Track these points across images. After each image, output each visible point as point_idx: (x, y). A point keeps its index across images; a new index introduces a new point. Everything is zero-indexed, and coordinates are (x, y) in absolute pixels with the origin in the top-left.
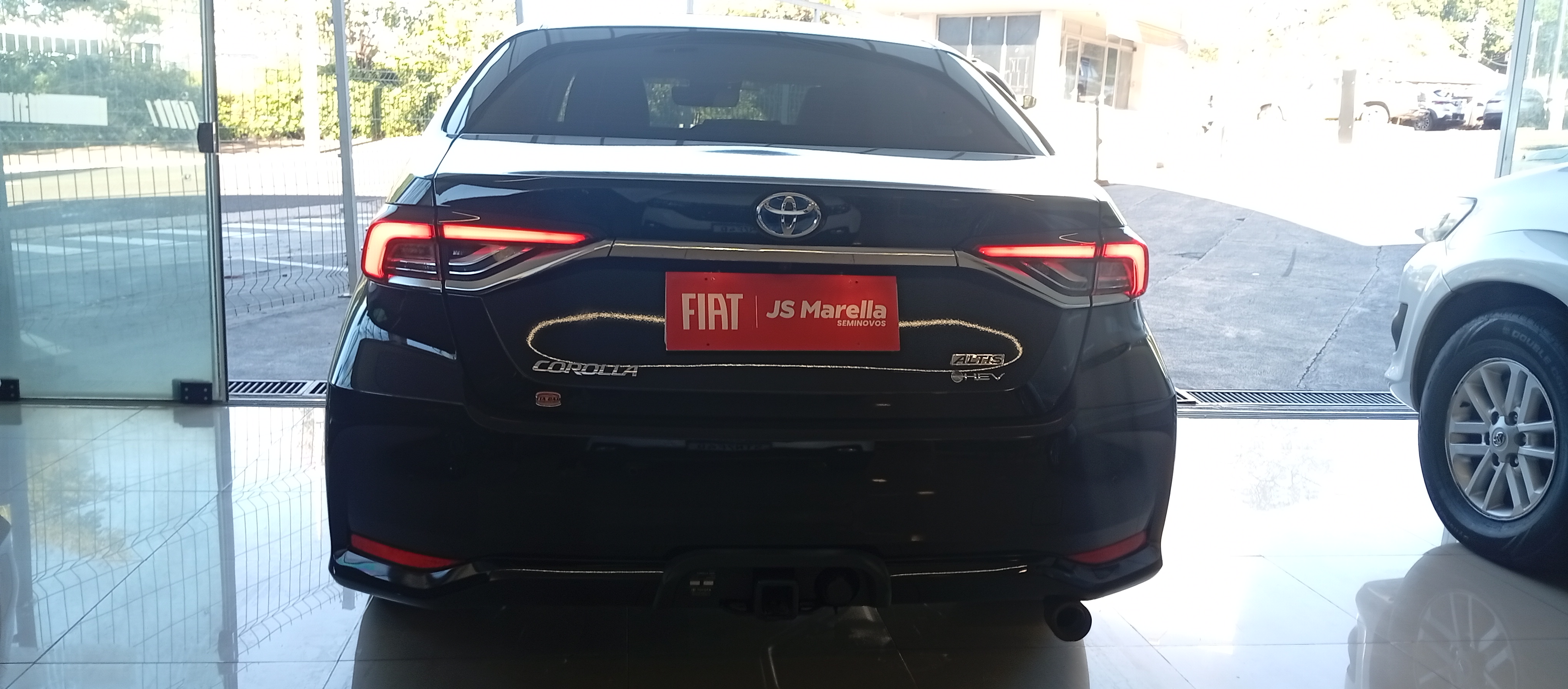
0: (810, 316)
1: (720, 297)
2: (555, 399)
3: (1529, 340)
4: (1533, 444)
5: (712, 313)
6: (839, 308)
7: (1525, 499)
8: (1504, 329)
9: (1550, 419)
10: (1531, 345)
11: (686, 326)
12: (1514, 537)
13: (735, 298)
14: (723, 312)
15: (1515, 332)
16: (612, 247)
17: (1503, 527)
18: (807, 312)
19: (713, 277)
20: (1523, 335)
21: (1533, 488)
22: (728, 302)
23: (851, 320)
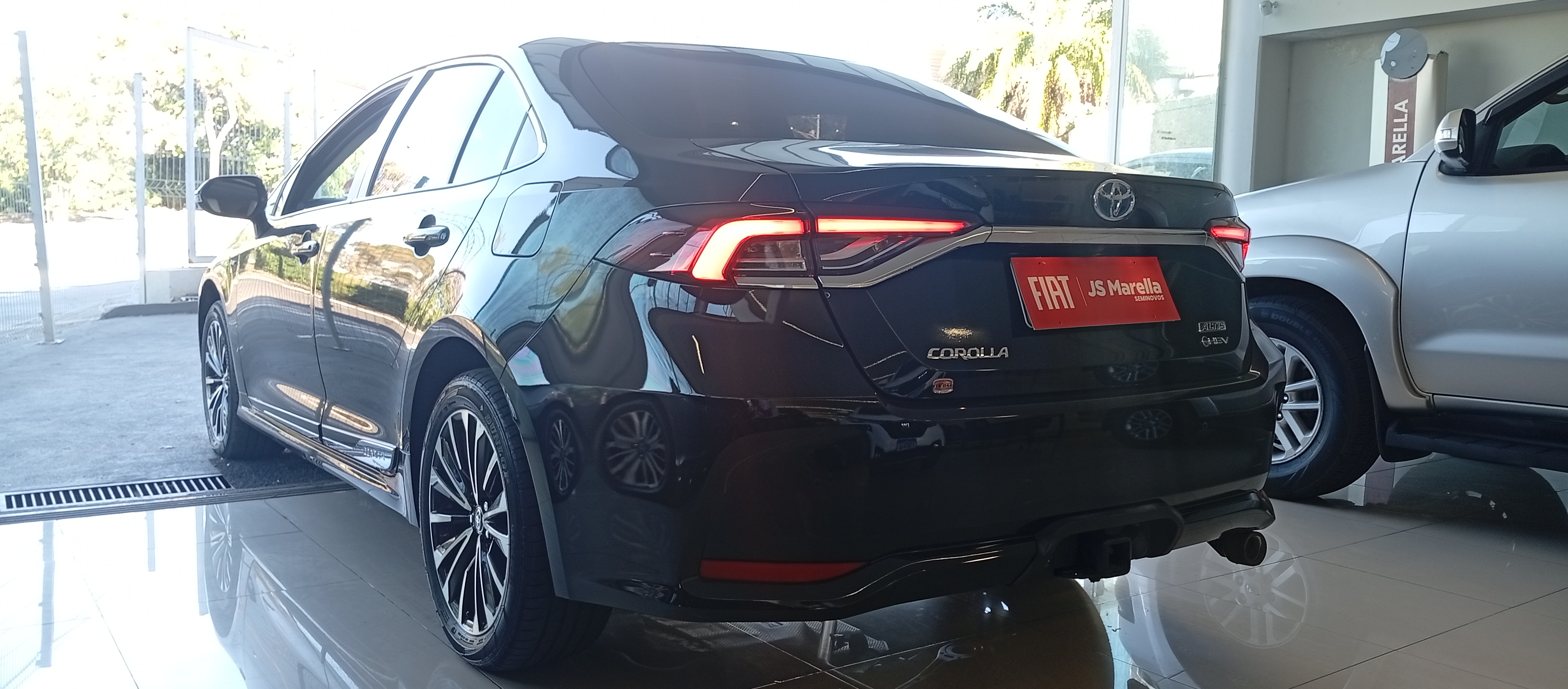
0: (1116, 292)
1: (1053, 278)
2: (948, 385)
3: (1288, 319)
4: (1294, 401)
5: (1054, 294)
6: (1132, 285)
7: (1295, 443)
8: (1262, 313)
9: (1311, 377)
10: (1291, 324)
11: (1040, 308)
12: (1293, 474)
13: (1064, 279)
14: (1059, 292)
15: (1273, 315)
16: (991, 233)
17: (1279, 468)
18: (1113, 290)
19: (1044, 261)
20: (1281, 317)
21: (1302, 433)
22: (1060, 282)
23: (1142, 295)
